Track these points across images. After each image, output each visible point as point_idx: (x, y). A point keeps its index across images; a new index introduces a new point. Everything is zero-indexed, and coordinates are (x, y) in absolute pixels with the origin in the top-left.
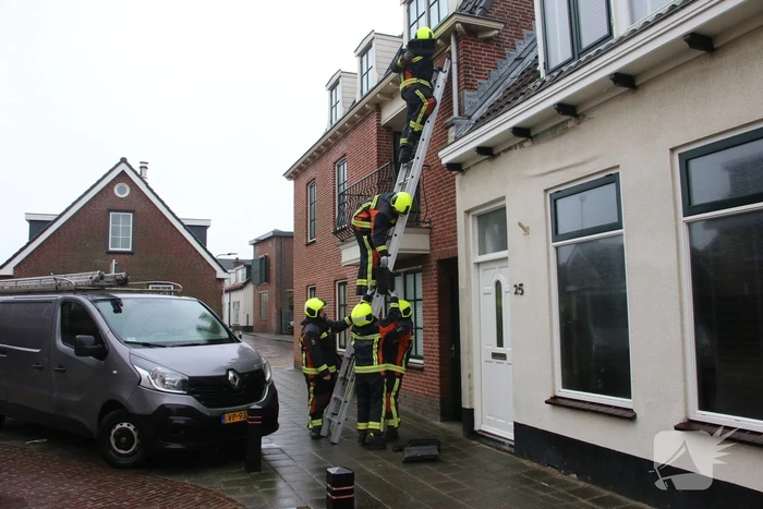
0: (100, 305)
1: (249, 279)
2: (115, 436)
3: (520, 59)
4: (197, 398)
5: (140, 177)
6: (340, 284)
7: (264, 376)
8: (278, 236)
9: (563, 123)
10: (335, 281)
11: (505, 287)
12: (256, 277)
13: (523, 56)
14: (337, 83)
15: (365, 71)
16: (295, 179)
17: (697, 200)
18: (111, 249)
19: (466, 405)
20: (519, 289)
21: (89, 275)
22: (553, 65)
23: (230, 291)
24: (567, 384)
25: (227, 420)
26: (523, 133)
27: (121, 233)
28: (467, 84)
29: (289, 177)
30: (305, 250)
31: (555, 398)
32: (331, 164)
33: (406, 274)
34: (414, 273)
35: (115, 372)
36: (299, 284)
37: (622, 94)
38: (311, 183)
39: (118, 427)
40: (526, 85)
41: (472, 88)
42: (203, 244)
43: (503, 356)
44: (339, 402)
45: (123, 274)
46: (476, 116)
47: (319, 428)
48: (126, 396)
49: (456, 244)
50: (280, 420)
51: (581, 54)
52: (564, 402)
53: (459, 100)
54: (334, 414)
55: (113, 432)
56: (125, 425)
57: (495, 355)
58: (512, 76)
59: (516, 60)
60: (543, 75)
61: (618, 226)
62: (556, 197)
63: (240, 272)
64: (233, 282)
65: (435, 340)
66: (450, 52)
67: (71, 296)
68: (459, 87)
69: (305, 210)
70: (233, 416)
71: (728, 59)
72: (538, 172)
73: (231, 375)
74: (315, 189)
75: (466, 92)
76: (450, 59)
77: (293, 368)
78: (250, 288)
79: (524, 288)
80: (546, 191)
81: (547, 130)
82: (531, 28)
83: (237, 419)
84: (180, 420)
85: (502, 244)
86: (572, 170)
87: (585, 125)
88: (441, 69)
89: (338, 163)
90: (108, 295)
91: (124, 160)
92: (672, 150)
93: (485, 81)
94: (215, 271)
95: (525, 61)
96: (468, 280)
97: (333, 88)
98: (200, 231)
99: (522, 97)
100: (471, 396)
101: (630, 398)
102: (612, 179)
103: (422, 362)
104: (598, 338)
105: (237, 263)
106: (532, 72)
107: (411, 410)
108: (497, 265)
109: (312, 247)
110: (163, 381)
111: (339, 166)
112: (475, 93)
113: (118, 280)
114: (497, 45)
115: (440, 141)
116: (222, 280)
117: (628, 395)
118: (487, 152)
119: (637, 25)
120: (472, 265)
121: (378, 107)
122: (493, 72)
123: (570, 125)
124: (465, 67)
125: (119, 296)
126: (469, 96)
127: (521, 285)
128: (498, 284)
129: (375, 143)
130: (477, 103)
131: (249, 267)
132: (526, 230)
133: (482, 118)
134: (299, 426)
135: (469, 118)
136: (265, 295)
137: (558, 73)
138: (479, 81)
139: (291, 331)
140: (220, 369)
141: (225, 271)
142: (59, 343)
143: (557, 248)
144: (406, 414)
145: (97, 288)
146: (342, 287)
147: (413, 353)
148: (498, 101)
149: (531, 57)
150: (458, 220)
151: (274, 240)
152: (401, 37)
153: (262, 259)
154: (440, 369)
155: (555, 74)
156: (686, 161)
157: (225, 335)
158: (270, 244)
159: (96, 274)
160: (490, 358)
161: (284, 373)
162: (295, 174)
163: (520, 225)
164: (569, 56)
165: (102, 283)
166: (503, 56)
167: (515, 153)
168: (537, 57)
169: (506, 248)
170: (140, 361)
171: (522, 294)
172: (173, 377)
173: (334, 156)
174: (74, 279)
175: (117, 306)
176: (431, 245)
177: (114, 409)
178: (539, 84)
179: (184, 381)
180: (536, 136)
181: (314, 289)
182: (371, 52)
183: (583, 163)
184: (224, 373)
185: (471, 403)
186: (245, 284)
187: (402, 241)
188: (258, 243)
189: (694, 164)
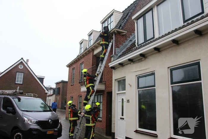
0: (15, 99)
1: (54, 93)
2: (16, 136)
3: (131, 41)
4: (40, 127)
5: (26, 63)
6: (80, 97)
7: (59, 121)
8: (63, 82)
9: (141, 59)
10: (78, 96)
11: (124, 100)
12: (56, 93)
13: (132, 40)
14: (82, 42)
15: (90, 40)
16: (69, 67)
17: (174, 81)
18: (16, 83)
19: (113, 131)
20: (128, 101)
21: (12, 91)
22: (139, 43)
23: (49, 96)
24: (140, 127)
25: (48, 133)
26: (131, 61)
27: (20, 79)
28: (117, 46)
29: (68, 67)
30: (71, 87)
31: (137, 130)
32: (79, 64)
33: (98, 95)
34: (100, 95)
35: (17, 118)
36: (68, 96)
37: (156, 53)
38: (73, 69)
39: (17, 134)
40: (132, 48)
41: (118, 47)
42: (42, 83)
43: (123, 119)
44: (78, 129)
45: (22, 91)
46: (119, 55)
47: (73, 136)
48: (20, 125)
49: (112, 88)
50: (62, 133)
51: (147, 42)
52: (139, 132)
53: (115, 50)
54: (77, 132)
55: (15, 135)
56: (19, 133)
57: (121, 118)
58: (129, 45)
59: (130, 41)
60: (137, 46)
61: (154, 86)
62: (139, 78)
63: (52, 91)
64: (49, 94)
65: (105, 113)
66: (113, 38)
67: (6, 96)
68: (115, 47)
69: (71, 75)
70: (50, 132)
71: (182, 46)
72: (135, 71)
73: (50, 120)
74: (74, 71)
75: (117, 48)
76: (113, 39)
77: (65, 119)
78: (54, 96)
79: (129, 101)
80: (136, 76)
81: (137, 60)
82: (134, 33)
83: (51, 133)
84: (35, 133)
85: (124, 89)
86: (143, 71)
87: (147, 60)
88: (110, 42)
89: (81, 64)
90: (17, 97)
91: (22, 59)
92: (168, 68)
93: (122, 46)
94: (45, 91)
95: (132, 41)
96: (115, 98)
97: (81, 44)
98: (42, 79)
99: (131, 51)
100: (114, 129)
101: (156, 131)
102: (153, 74)
103: (101, 119)
104: (148, 115)
105: (51, 88)
106: (134, 45)
107: (98, 132)
108: (123, 94)
109: (72, 86)
110: (31, 121)
111: (81, 65)
112: (119, 49)
113: (20, 93)
114: (125, 37)
115: (109, 61)
116: (47, 93)
117: (155, 130)
118: (121, 65)
119: (160, 36)
120: (116, 94)
121: (93, 50)
122: (124, 44)
123: (143, 59)
124: (117, 42)
125: (20, 97)
126: (117, 49)
127: (129, 100)
128: (123, 99)
129: (92, 60)
130: (119, 52)
131: (54, 90)
132: (131, 86)
133: (120, 55)
134: (67, 135)
135: (117, 55)
136: (58, 98)
137: (141, 46)
138: (120, 46)
139: (65, 108)
140: (47, 119)
141: (48, 91)
142: (2, 109)
143: (138, 91)
144: (96, 133)
145: (14, 94)
146: (80, 98)
147: (99, 117)
148: (125, 51)
149: (134, 40)
150: (113, 82)
151: (62, 83)
152: (100, 32)
153: (58, 88)
154: (106, 121)
155: (140, 46)
156: (171, 71)
157: (48, 109)
158: (61, 84)
159: (14, 91)
160: (120, 119)
161: (63, 120)
162: (69, 66)
163: (129, 84)
164: (143, 41)
165: (16, 93)
166: (127, 40)
167: (128, 66)
168: (135, 40)
169: (125, 90)
170: (25, 115)
171: (129, 102)
172: (34, 120)
173: (80, 62)
174: (8, 92)
175: (19, 100)
176: (105, 88)
177: (16, 129)
178: (135, 48)
179: (37, 122)
180: (134, 61)
181: (73, 97)
182: (92, 35)
183: (146, 69)
184: (48, 120)
185: (114, 131)
186: (53, 95)
187: (98, 86)
188: (57, 84)
189: (174, 72)
